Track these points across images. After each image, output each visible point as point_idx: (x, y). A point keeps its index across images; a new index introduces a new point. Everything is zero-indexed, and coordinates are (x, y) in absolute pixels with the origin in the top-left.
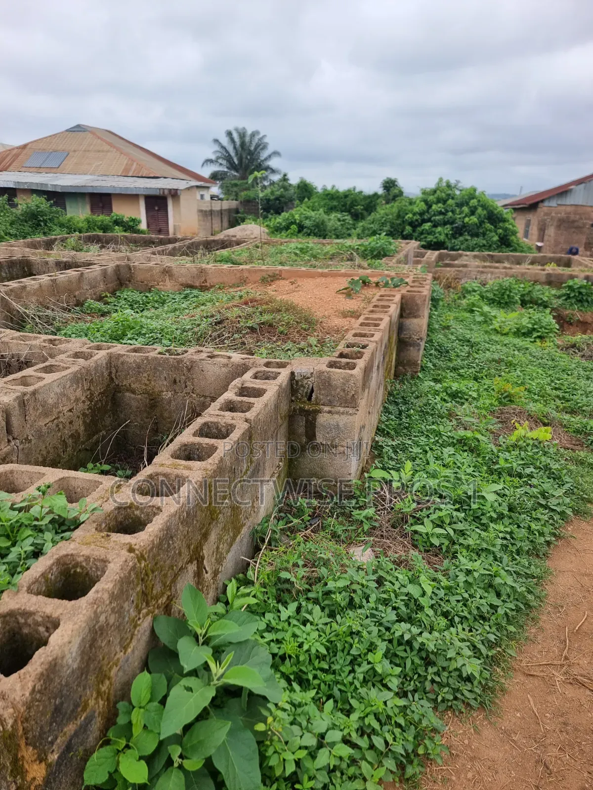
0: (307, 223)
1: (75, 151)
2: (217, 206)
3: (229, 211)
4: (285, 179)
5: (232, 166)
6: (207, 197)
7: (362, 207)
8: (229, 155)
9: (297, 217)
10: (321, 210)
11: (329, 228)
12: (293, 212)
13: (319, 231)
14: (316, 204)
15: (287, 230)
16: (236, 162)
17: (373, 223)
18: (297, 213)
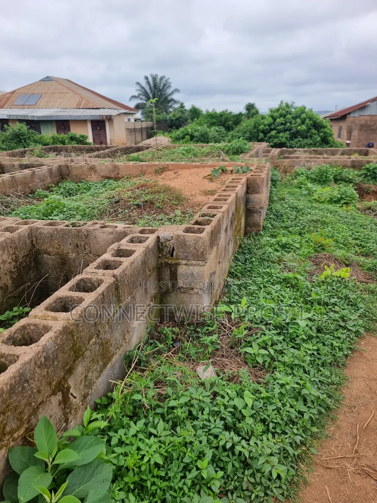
0: (196, 134)
1: (45, 94)
2: (138, 125)
3: (147, 128)
4: (182, 106)
6: (132, 120)
7: (232, 122)
8: (147, 92)
9: (189, 130)
10: (205, 125)
11: (210, 137)
12: (187, 127)
13: (204, 139)
14: (202, 122)
15: (183, 139)
16: (151, 95)
17: (238, 132)
18: (190, 128)
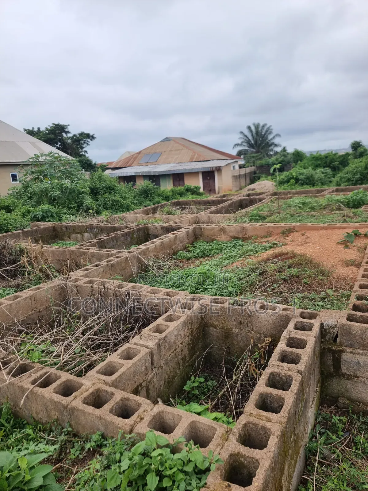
0: (301, 177)
1: (165, 152)
2: (243, 171)
3: (250, 173)
4: (284, 150)
5: (251, 145)
6: (237, 167)
7: (338, 163)
8: (249, 139)
9: (294, 174)
10: (310, 168)
11: (316, 179)
12: (291, 171)
13: (310, 181)
14: (306, 164)
15: (288, 183)
16: (253, 142)
17: (347, 173)
18: (294, 172)
